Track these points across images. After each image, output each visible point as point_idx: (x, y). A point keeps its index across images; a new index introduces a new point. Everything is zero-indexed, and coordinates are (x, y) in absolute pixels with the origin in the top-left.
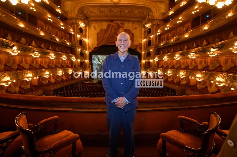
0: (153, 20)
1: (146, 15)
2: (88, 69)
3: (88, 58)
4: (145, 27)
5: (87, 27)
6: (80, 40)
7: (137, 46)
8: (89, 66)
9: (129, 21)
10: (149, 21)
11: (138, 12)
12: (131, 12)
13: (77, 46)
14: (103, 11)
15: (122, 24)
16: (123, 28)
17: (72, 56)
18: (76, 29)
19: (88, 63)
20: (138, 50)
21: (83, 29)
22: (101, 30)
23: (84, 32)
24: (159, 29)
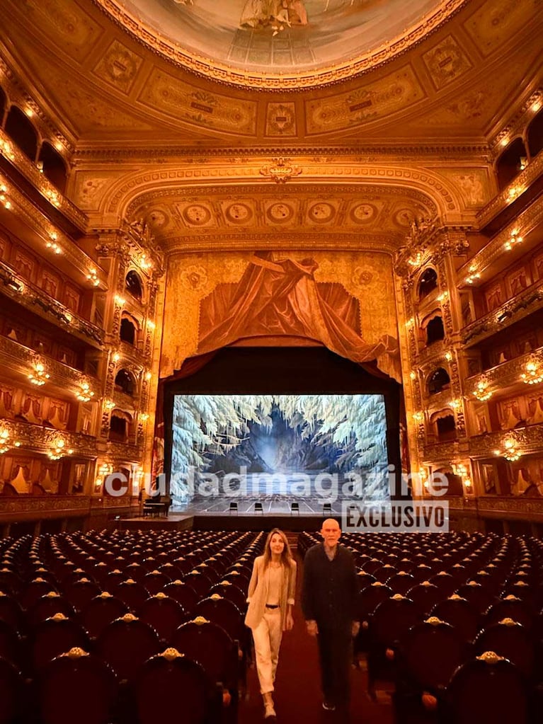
0: (441, 231)
1: (405, 224)
2: (149, 460)
3: (153, 404)
4: (403, 271)
5: (163, 278)
6: (125, 321)
7: (380, 349)
8: (155, 446)
9: (334, 253)
10: (423, 240)
11: (371, 213)
12: (342, 215)
13: (107, 339)
14: (228, 214)
15: (304, 263)
16: (311, 277)
17: (75, 378)
18: (111, 273)
19: (151, 430)
20: (386, 367)
21: (144, 280)
22: (221, 287)
23: (146, 293)
24: (474, 261)
